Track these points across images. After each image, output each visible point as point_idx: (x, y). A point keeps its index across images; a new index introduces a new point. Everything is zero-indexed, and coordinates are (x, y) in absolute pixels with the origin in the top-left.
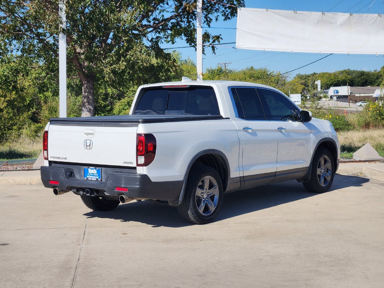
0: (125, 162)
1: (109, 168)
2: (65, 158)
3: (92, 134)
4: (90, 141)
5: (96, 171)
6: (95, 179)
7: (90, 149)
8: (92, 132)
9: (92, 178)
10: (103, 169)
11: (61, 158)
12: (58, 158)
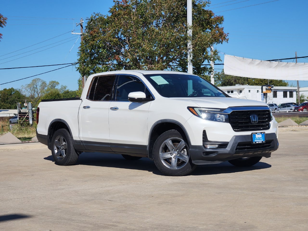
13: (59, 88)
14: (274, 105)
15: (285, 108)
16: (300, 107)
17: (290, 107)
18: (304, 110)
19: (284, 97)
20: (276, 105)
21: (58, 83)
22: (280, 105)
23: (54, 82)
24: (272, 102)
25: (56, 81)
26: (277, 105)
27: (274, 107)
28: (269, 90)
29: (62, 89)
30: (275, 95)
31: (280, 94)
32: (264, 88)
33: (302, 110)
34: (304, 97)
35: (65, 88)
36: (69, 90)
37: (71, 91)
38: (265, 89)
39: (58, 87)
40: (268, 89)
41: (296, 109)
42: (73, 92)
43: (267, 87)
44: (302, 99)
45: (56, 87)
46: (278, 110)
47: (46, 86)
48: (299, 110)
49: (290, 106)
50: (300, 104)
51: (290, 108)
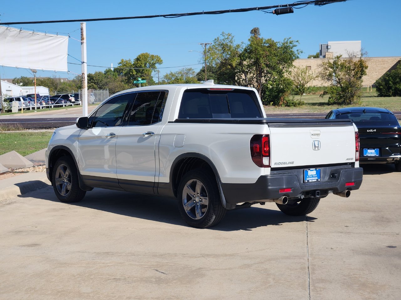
0: (347, 159)
1: (328, 167)
2: (293, 163)
3: (318, 135)
4: (317, 142)
5: (315, 172)
6: (316, 180)
7: (318, 150)
8: (318, 132)
9: (312, 180)
10: (322, 169)
11: (287, 163)
12: (284, 163)
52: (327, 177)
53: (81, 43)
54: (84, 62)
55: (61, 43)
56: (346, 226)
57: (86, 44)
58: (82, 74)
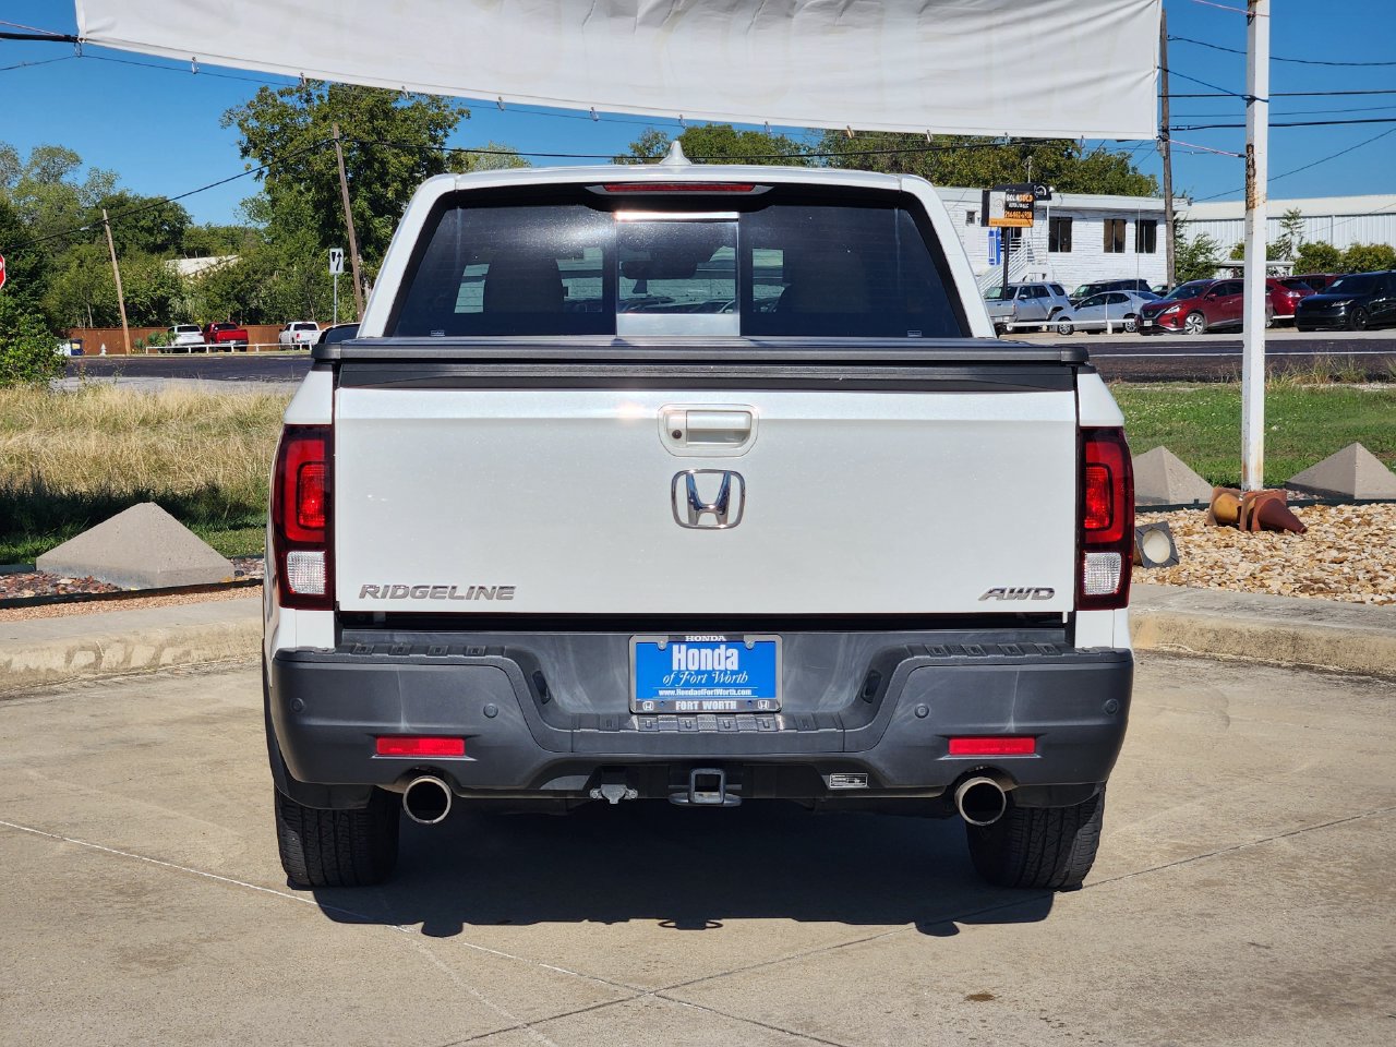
1: (844, 635)
4: (720, 476)
5: (736, 659)
6: (732, 706)
9: (697, 700)
10: (784, 639)
11: (460, 593)
13: (80, 184)
14: (1050, 290)
15: (1100, 307)
16: (1168, 306)
17: (1126, 304)
18: (1189, 320)
19: (1108, 249)
20: (1058, 289)
21: (75, 160)
22: (1082, 290)
23: (52, 153)
24: (1044, 275)
25: (67, 149)
26: (1065, 289)
27: (1051, 302)
28: (1022, 210)
29: (93, 185)
30: (1060, 239)
31: (1088, 234)
32: (998, 198)
33: (1180, 321)
34: (1210, 251)
35: (110, 182)
36: (129, 195)
37: (136, 198)
38: (1002, 206)
39: (76, 178)
40: (1015, 205)
41: (1148, 317)
42: (146, 202)
43: (1010, 198)
44: (1201, 259)
45: (65, 179)
46: (1061, 320)
47: (15, 172)
48: (1162, 319)
49: (1123, 298)
50: (1174, 289)
51: (1125, 307)
52: (841, 688)
53: (1249, 16)
54: (1253, 99)
55: (1120, 22)
56: (985, 997)
57: (1267, 21)
58: (1248, 146)
